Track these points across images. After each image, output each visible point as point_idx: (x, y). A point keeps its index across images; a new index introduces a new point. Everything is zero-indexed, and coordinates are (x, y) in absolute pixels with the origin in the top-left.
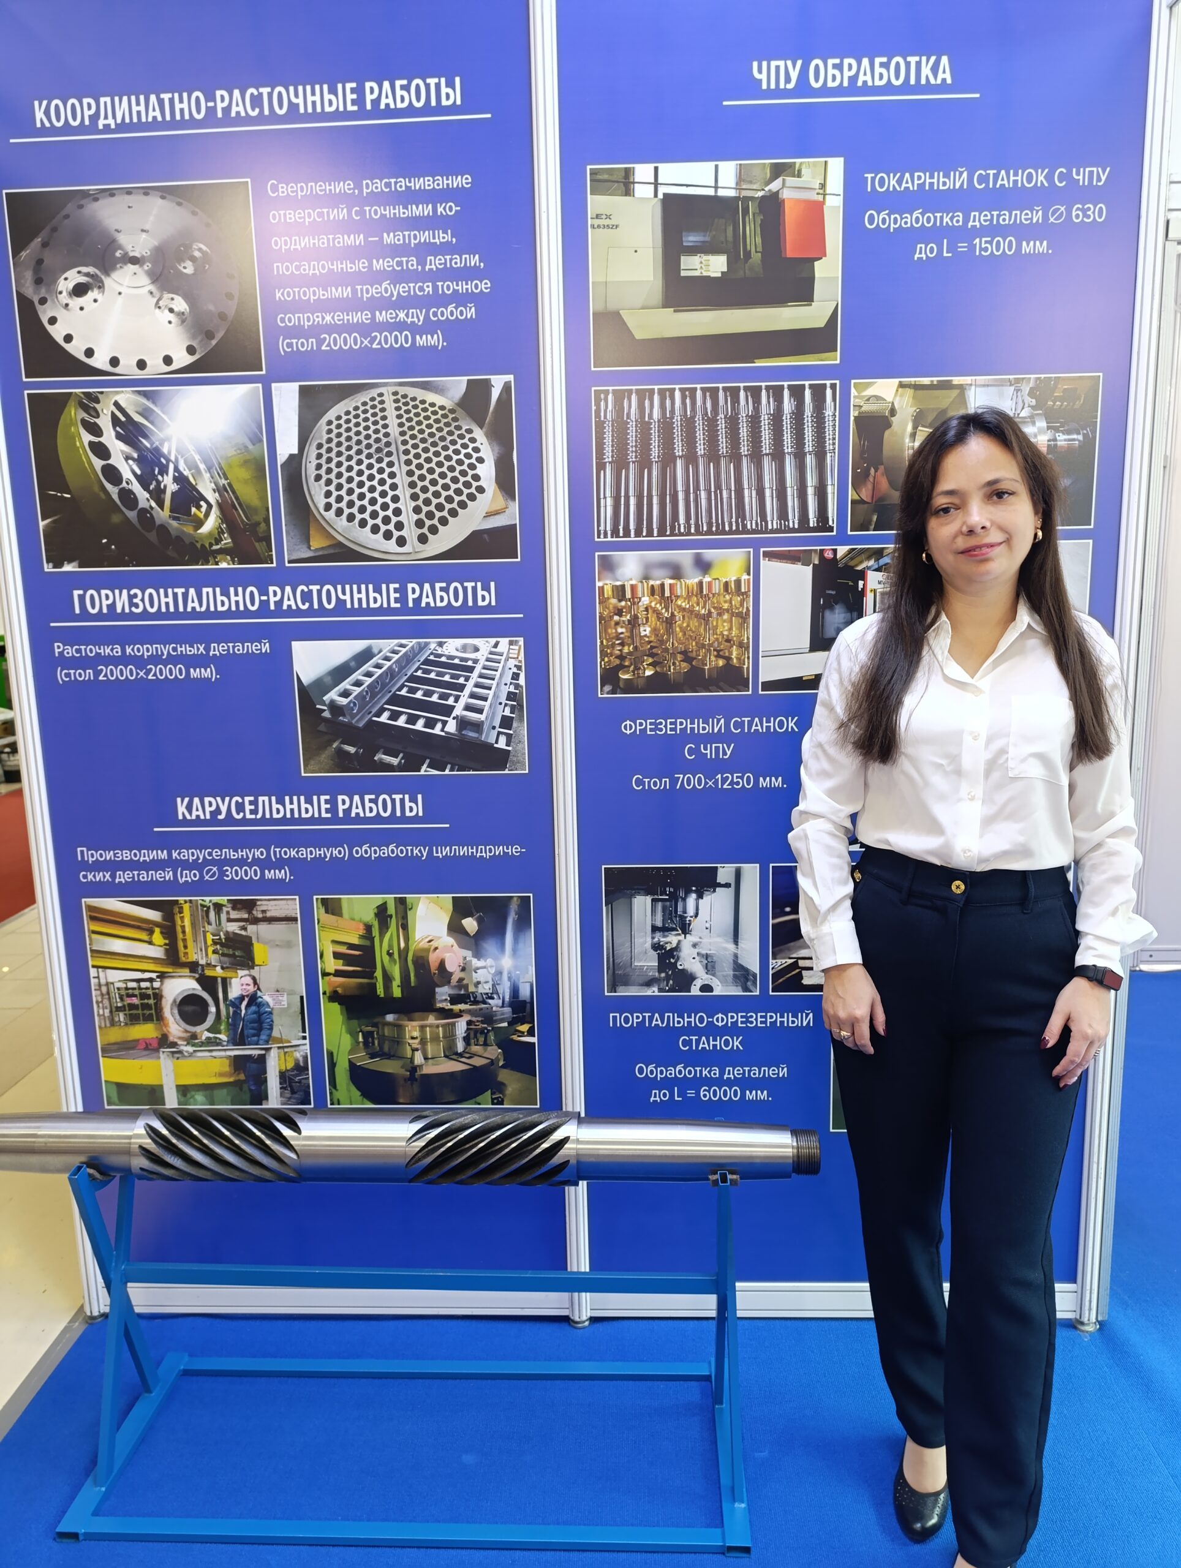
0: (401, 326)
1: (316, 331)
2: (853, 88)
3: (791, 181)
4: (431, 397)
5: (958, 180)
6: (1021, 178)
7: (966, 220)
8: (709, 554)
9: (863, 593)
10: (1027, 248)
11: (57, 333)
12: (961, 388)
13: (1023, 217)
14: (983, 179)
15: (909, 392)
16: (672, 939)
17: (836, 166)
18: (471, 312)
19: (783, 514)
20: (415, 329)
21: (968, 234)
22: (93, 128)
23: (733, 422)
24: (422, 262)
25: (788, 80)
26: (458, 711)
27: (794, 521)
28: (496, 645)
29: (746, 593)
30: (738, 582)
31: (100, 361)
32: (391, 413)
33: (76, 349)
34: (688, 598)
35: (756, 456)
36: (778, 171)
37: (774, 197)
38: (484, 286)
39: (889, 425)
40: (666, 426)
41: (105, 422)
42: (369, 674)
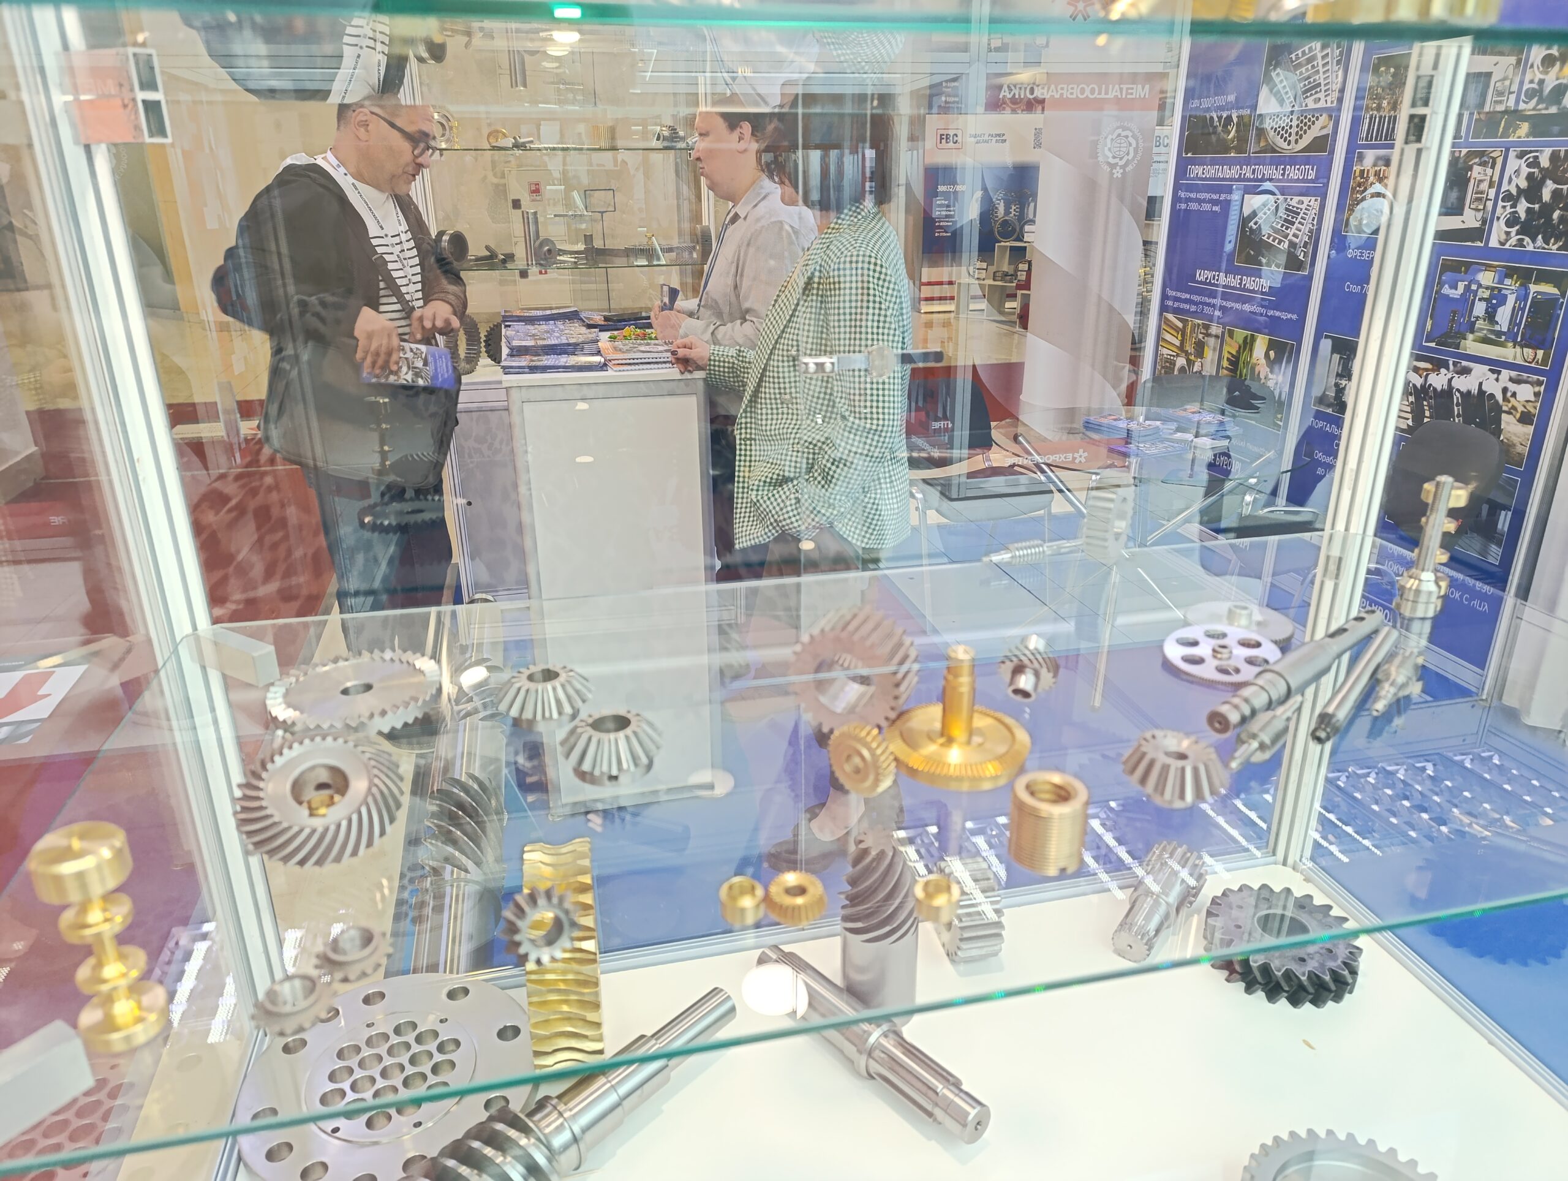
9: (1469, 180)
16: (1344, 382)
26: (1290, 237)
28: (1310, 201)
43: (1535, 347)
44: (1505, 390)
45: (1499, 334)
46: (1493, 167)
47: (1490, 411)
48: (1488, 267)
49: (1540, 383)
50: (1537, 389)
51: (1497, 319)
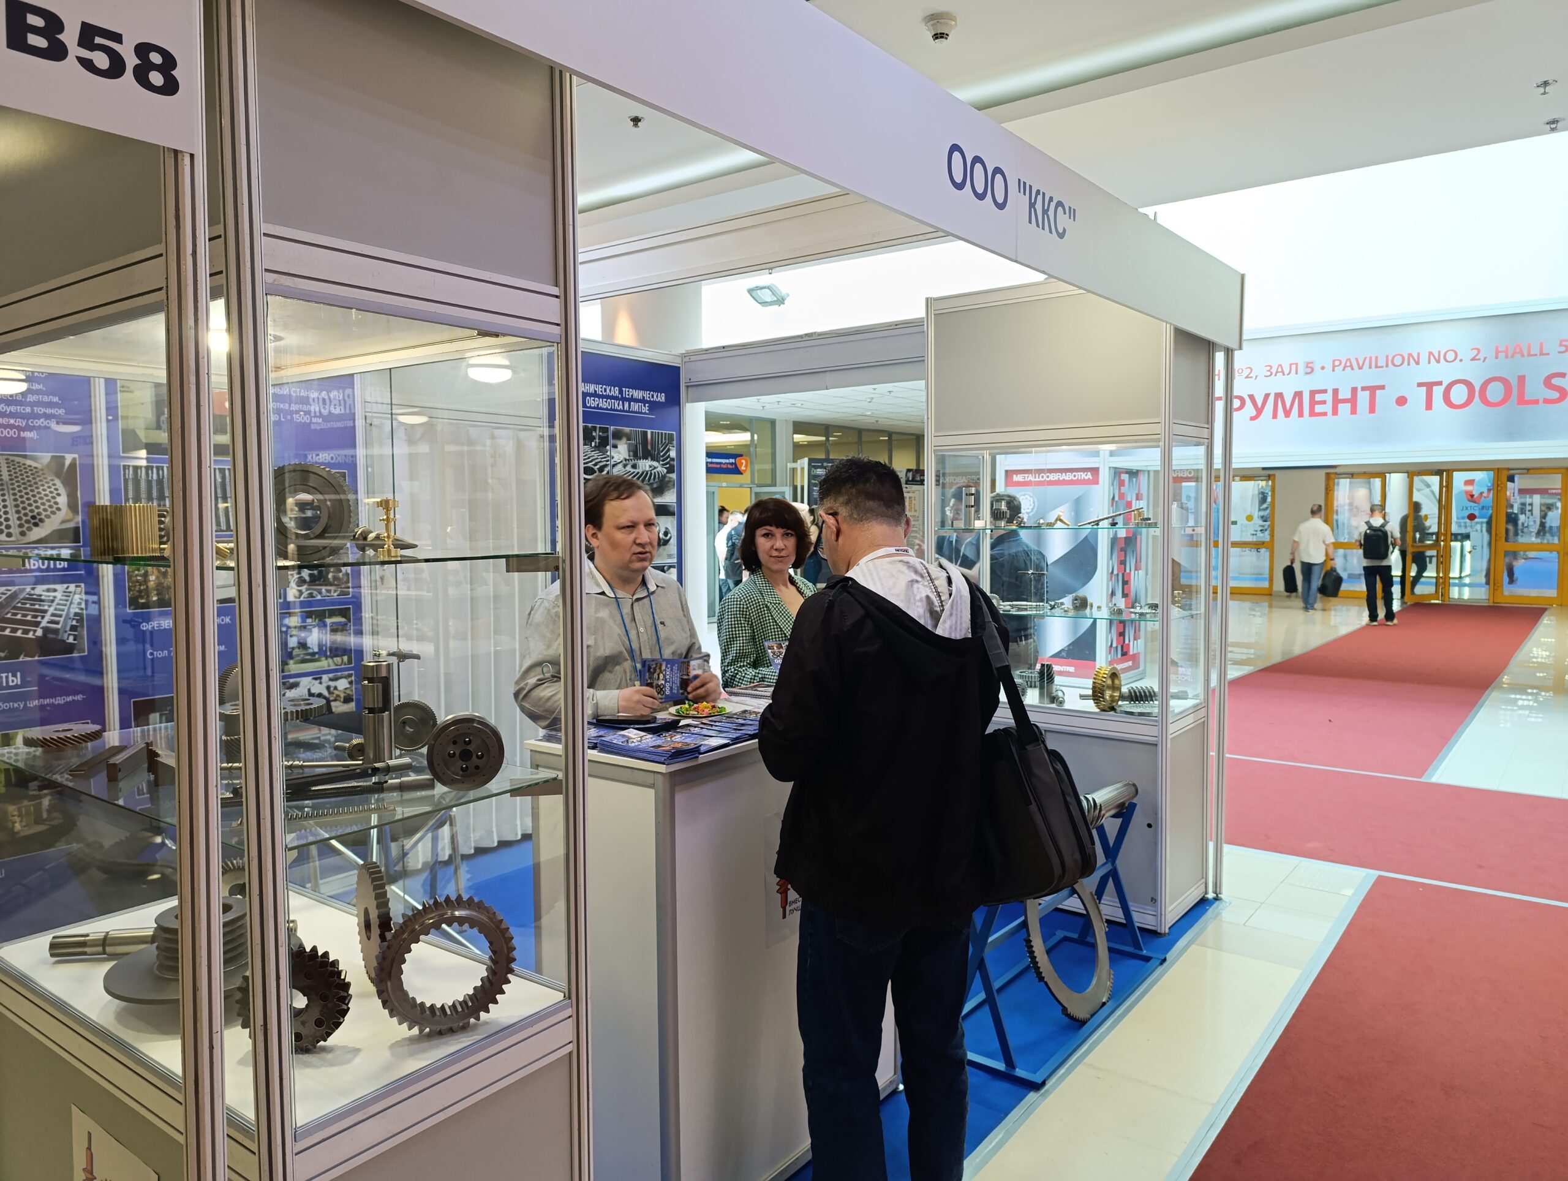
0: (11, 426)
4: (29, 462)
5: (286, 391)
6: (309, 393)
10: (314, 420)
13: (312, 408)
14: (295, 392)
20: (21, 429)
21: (291, 412)
24: (24, 397)
26: (44, 624)
28: (67, 588)
38: (62, 412)
40: (160, 482)
44: (328, 688)
45: (314, 654)
48: (291, 615)
49: (350, 676)
50: (350, 679)
51: (308, 645)
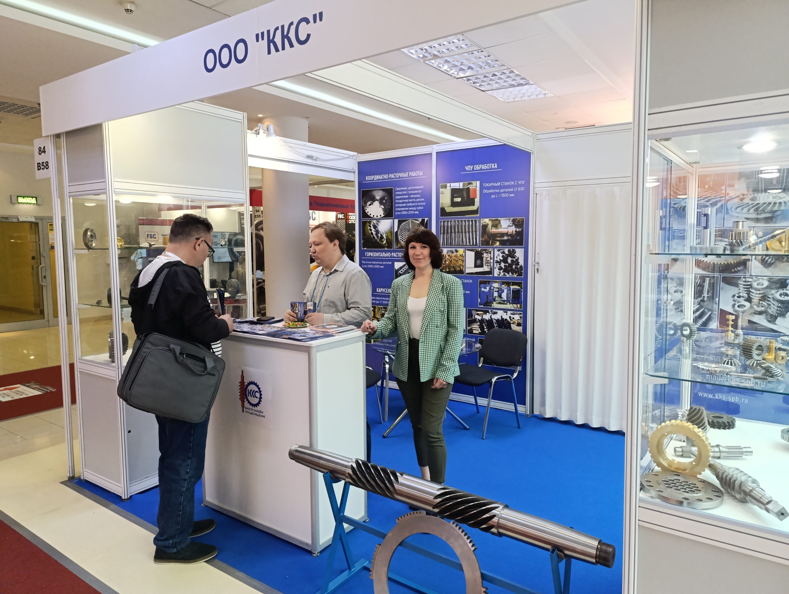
0: (412, 210)
1: (401, 211)
2: (481, 169)
3: (471, 185)
4: (416, 222)
5: (499, 184)
6: (509, 183)
7: (500, 191)
8: (458, 249)
9: (483, 257)
10: (510, 195)
11: (366, 211)
12: (500, 220)
13: (510, 190)
14: (503, 184)
15: (491, 221)
17: (478, 182)
18: (422, 208)
19: (470, 243)
20: (415, 211)
21: (500, 193)
22: (373, 180)
23: (462, 226)
24: (416, 200)
25: (471, 169)
27: (471, 244)
29: (464, 257)
30: (462, 254)
31: (372, 216)
32: (411, 224)
33: (369, 214)
34: (454, 257)
35: (465, 232)
36: (469, 184)
37: (469, 188)
38: (424, 204)
39: (487, 227)
40: (451, 226)
41: (372, 225)
42: (405, 268)
43: (517, 304)
44: (510, 317)
46: (490, 253)
47: (507, 324)
48: (496, 282)
50: (520, 316)
51: (502, 297)
